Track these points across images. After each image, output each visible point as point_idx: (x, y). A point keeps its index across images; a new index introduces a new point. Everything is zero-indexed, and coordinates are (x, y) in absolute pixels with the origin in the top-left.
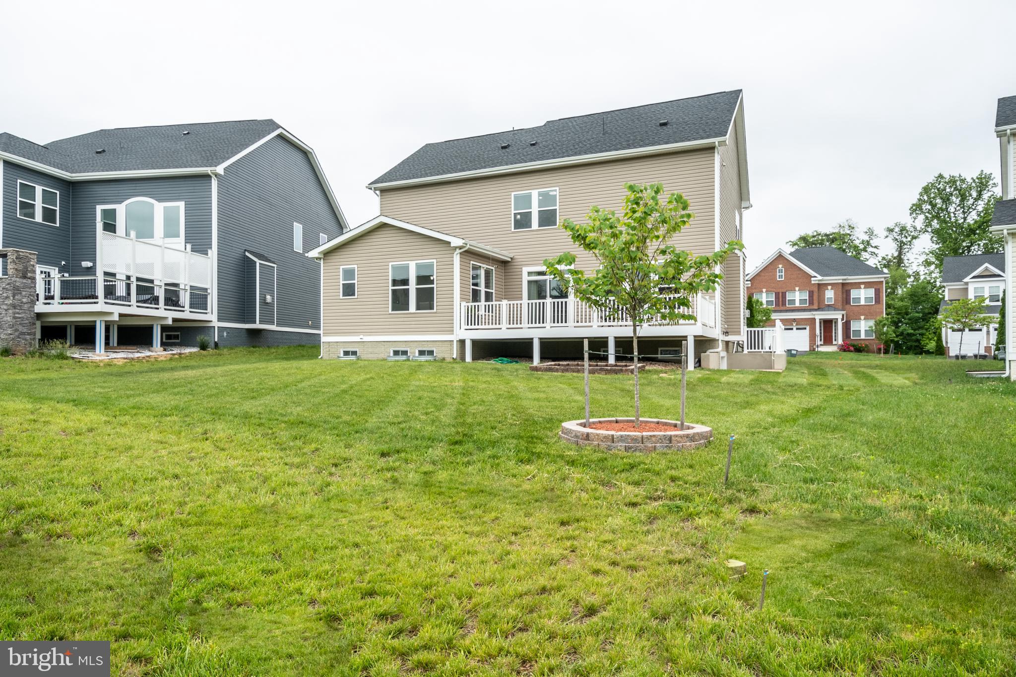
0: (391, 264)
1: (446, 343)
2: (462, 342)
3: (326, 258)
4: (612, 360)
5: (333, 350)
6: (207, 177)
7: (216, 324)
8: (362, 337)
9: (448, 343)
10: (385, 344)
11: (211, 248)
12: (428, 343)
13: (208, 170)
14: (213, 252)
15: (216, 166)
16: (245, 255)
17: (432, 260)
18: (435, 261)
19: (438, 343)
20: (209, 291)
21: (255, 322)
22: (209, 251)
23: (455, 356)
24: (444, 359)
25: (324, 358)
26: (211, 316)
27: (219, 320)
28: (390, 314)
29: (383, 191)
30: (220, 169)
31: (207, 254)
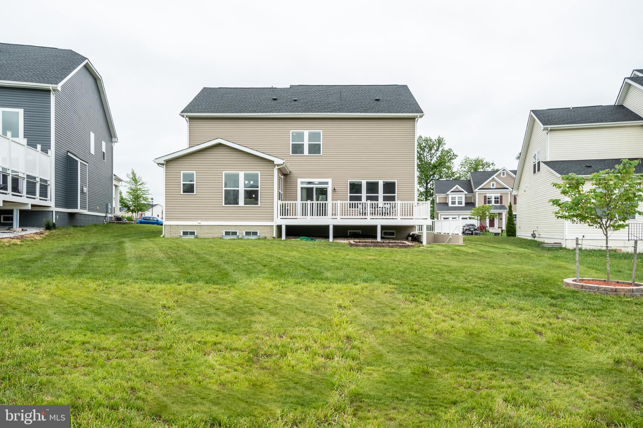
0: (224, 172)
1: (267, 227)
2: (279, 228)
3: (167, 164)
4: (379, 239)
5: (174, 231)
6: (48, 91)
7: (54, 209)
8: (200, 222)
9: (269, 227)
10: (219, 227)
11: (50, 149)
12: (254, 227)
13: (50, 86)
14: (52, 152)
15: (57, 84)
16: (68, 155)
17: (258, 171)
18: (259, 172)
19: (261, 227)
20: (48, 183)
21: (77, 208)
22: (49, 151)
23: (274, 236)
24: (265, 238)
25: (166, 236)
26: (51, 203)
27: (56, 206)
28: (223, 207)
29: (191, 119)
30: (59, 87)
31: (47, 153)
